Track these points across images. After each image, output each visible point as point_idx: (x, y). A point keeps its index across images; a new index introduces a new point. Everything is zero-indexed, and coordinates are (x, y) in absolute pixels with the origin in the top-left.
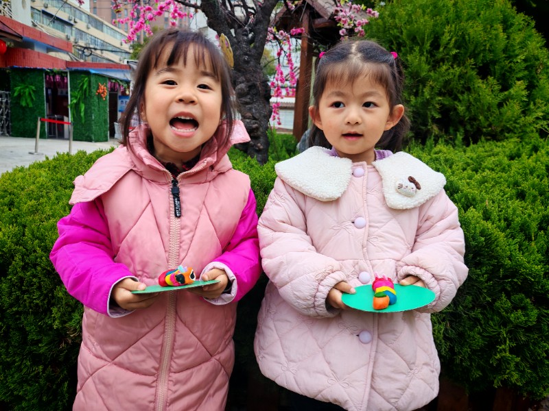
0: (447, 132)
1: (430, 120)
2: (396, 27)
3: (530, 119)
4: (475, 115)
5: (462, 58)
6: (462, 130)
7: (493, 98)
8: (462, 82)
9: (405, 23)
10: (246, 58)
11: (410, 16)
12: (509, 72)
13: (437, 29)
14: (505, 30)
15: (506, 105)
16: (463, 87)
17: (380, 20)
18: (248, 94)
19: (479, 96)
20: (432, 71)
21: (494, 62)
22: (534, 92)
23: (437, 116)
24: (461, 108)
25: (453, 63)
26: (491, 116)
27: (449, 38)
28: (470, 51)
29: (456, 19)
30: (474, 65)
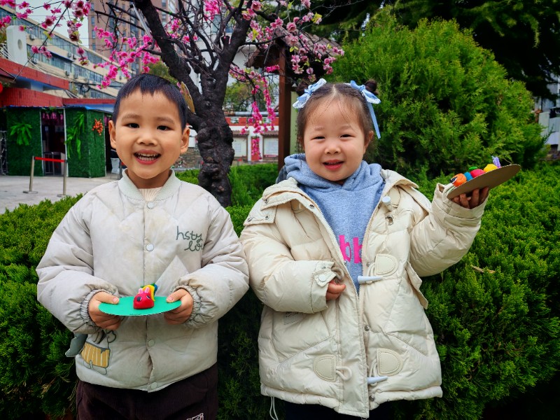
0: (413, 165)
1: (395, 155)
2: (359, 64)
3: (491, 150)
4: (438, 148)
5: (423, 93)
6: (427, 162)
7: (454, 131)
8: (423, 117)
9: (368, 61)
10: (207, 103)
11: (372, 53)
12: (469, 105)
13: (398, 66)
14: (463, 65)
15: (467, 137)
16: (425, 120)
17: (346, 58)
18: (210, 138)
19: (441, 129)
20: (395, 107)
21: (454, 96)
22: (497, 123)
23: (402, 150)
24: (424, 142)
25: (415, 98)
26: (454, 148)
27: (409, 74)
28: (429, 87)
29: (415, 56)
30: (434, 99)
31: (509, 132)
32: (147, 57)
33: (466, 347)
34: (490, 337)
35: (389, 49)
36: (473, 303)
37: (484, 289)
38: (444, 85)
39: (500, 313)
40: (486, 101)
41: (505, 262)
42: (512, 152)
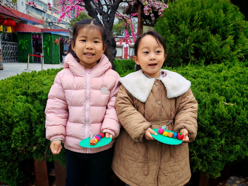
0: (198, 59)
1: (190, 54)
2: (175, 12)
3: (235, 53)
4: (210, 52)
5: (204, 26)
6: (204, 58)
7: (218, 44)
8: (204, 37)
9: (179, 10)
11: (181, 7)
12: (225, 31)
13: (193, 13)
14: (224, 12)
15: (224, 47)
16: (205, 39)
17: (169, 9)
19: (212, 43)
20: (191, 32)
21: (219, 27)
22: (239, 40)
23: (193, 52)
24: (204, 49)
25: (200, 28)
26: (217, 52)
27: (198, 17)
28: (208, 22)
29: (202, 8)
30: (210, 29)
31: (244, 45)
32: (78, 8)
33: (218, 138)
34: (229, 134)
35: (189, 5)
36: (223, 119)
37: (228, 112)
38: (214, 22)
39: (235, 123)
40: (234, 30)
41: (238, 100)
42: (245, 54)
